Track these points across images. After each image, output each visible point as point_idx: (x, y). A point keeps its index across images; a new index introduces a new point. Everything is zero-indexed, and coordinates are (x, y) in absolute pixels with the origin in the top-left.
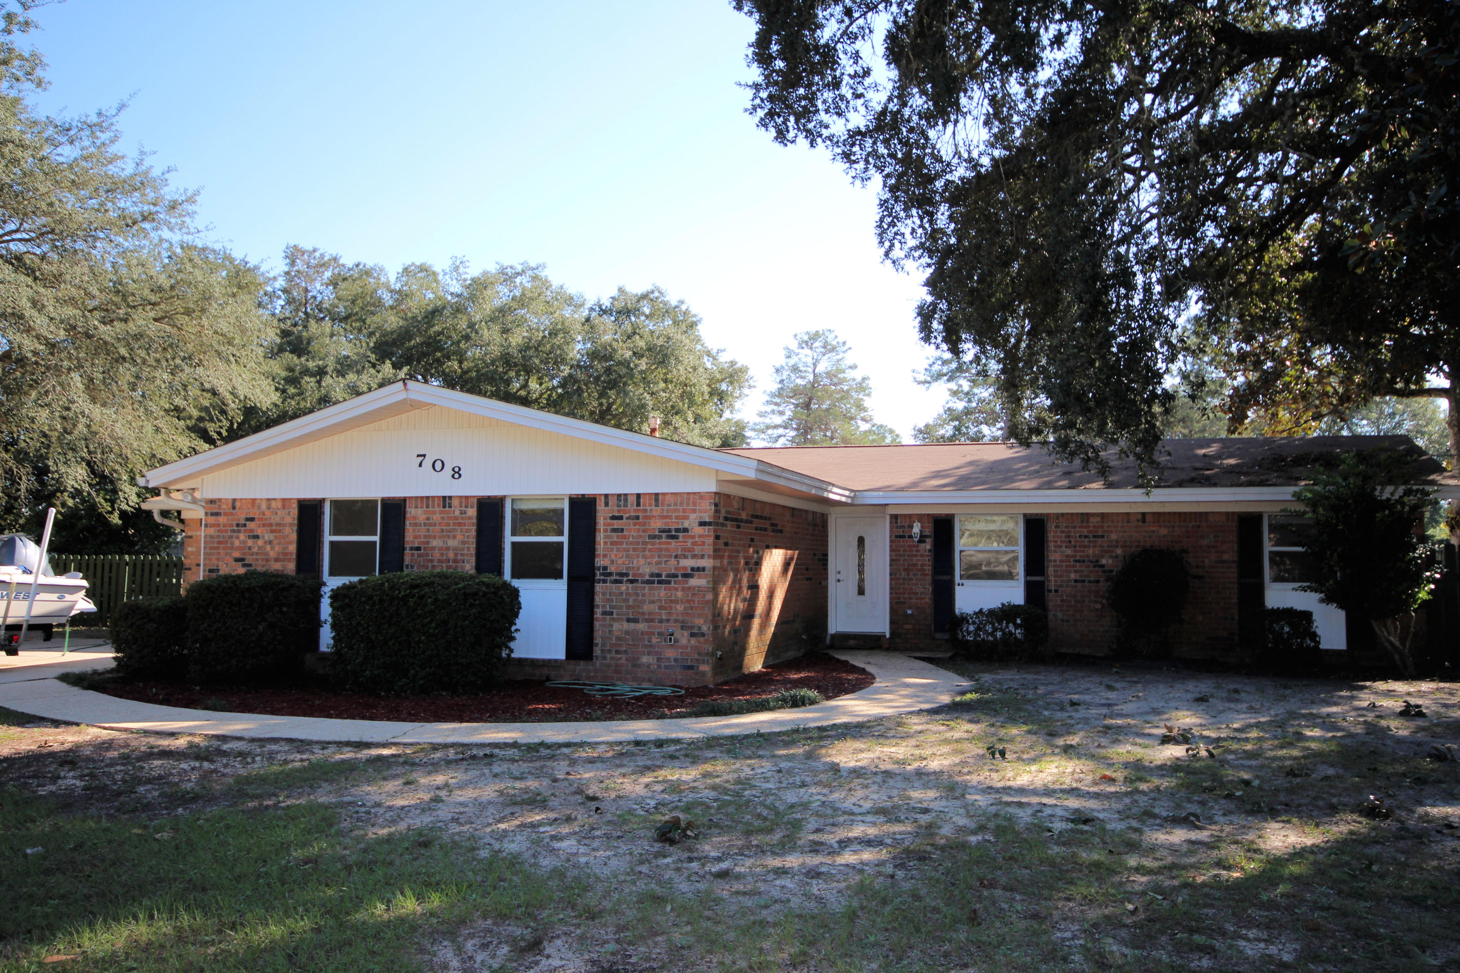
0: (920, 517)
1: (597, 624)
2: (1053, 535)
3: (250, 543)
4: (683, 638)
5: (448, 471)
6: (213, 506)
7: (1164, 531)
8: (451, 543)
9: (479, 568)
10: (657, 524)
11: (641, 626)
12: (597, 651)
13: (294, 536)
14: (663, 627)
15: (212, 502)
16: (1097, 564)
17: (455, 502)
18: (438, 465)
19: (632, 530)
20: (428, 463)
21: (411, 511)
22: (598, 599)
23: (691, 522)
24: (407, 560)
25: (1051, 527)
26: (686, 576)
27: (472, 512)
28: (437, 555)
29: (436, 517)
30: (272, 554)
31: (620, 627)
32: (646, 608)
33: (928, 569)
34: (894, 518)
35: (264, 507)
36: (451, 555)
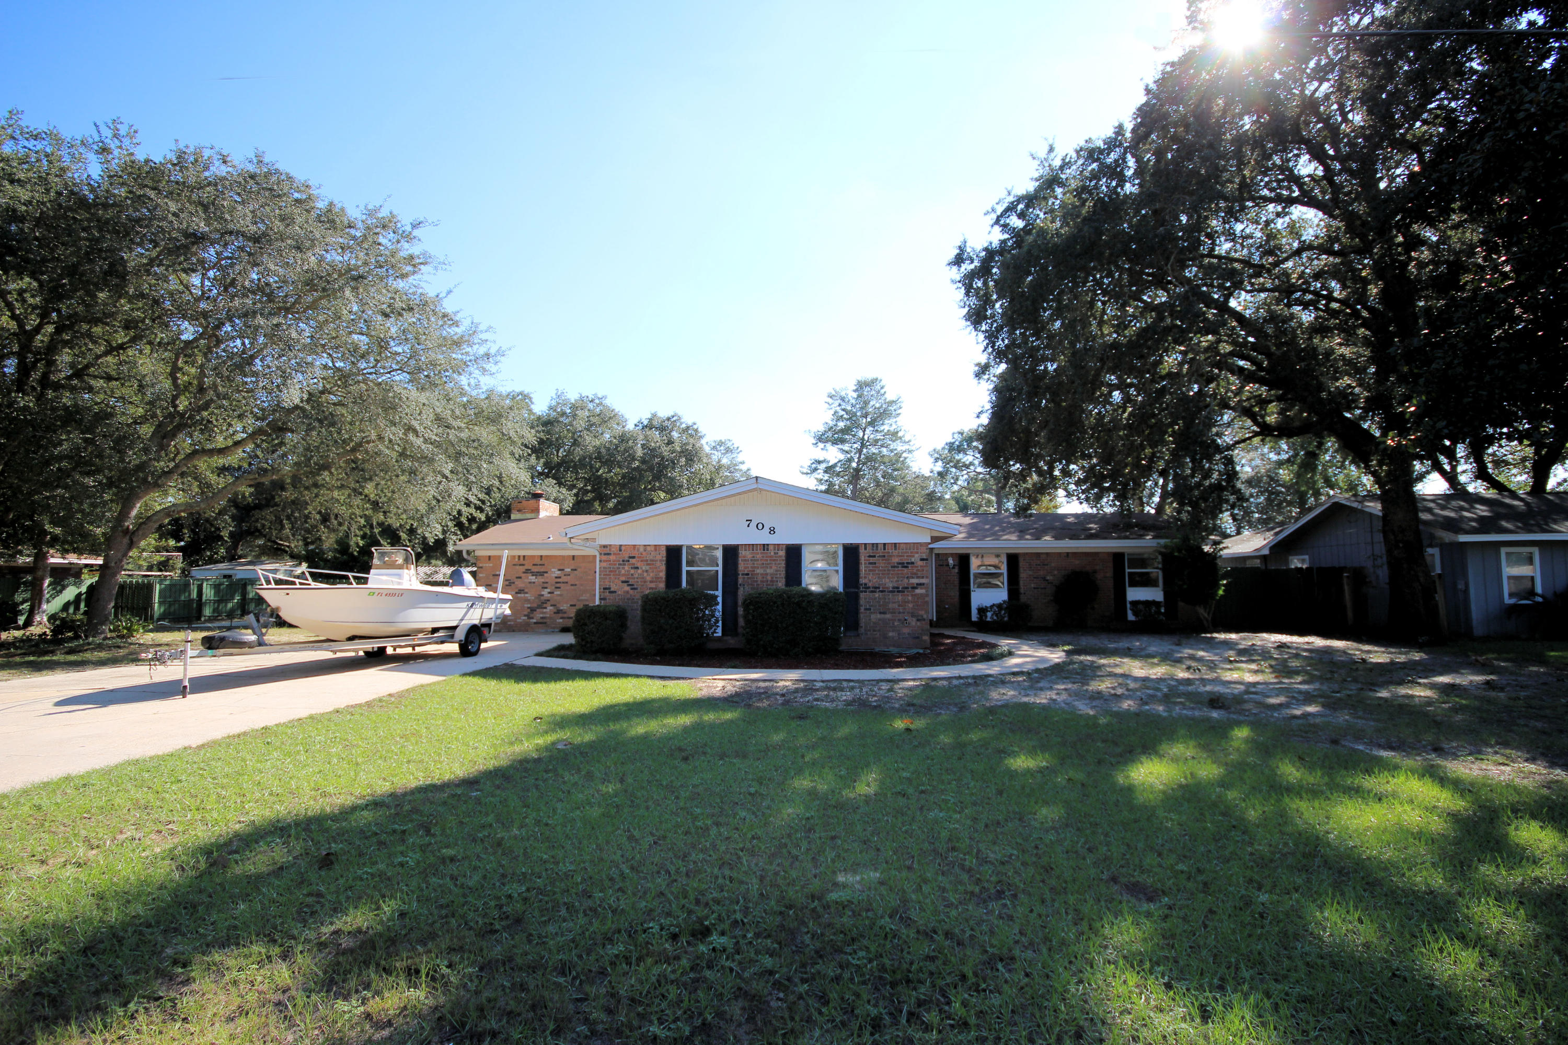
0: (952, 555)
1: (862, 616)
2: (1022, 563)
3: (632, 571)
4: (913, 622)
5: (766, 529)
6: (606, 550)
7: (1077, 562)
8: (768, 571)
9: (787, 584)
10: (895, 560)
11: (888, 616)
12: (862, 630)
13: (663, 567)
14: (901, 616)
15: (605, 546)
16: (1044, 579)
17: (771, 548)
18: (760, 526)
19: (881, 564)
20: (753, 525)
21: (742, 553)
22: (862, 602)
23: (916, 558)
24: (740, 581)
25: (1021, 560)
26: (914, 588)
27: (782, 553)
28: (760, 578)
29: (759, 556)
30: (648, 578)
31: (875, 617)
32: (891, 606)
33: (957, 582)
34: (938, 555)
35: (642, 549)
36: (769, 578)
